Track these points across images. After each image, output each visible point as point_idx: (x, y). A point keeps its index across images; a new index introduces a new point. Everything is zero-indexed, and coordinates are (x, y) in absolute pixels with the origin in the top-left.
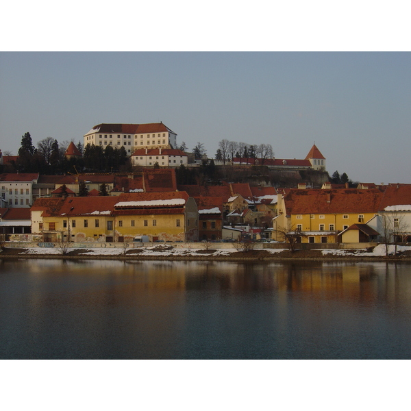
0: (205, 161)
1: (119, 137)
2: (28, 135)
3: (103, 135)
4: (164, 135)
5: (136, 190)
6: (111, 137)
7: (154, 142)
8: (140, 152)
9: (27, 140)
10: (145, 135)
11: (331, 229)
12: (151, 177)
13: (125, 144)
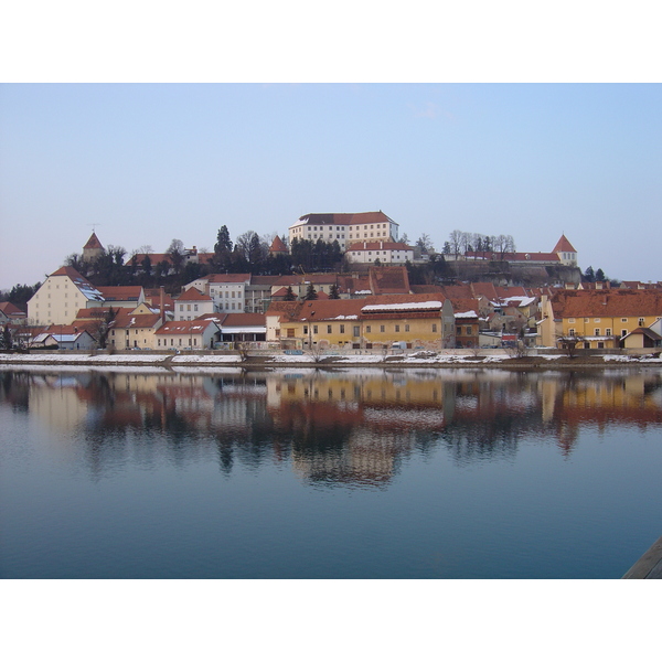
0: (433, 257)
1: (331, 228)
2: (225, 228)
3: (312, 227)
4: (384, 226)
5: (363, 292)
6: (321, 229)
7: (372, 235)
8: (358, 247)
9: (224, 235)
10: (362, 226)
11: (608, 334)
12: (379, 277)
13: (338, 237)
